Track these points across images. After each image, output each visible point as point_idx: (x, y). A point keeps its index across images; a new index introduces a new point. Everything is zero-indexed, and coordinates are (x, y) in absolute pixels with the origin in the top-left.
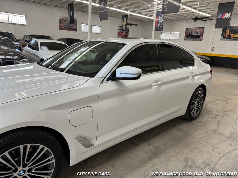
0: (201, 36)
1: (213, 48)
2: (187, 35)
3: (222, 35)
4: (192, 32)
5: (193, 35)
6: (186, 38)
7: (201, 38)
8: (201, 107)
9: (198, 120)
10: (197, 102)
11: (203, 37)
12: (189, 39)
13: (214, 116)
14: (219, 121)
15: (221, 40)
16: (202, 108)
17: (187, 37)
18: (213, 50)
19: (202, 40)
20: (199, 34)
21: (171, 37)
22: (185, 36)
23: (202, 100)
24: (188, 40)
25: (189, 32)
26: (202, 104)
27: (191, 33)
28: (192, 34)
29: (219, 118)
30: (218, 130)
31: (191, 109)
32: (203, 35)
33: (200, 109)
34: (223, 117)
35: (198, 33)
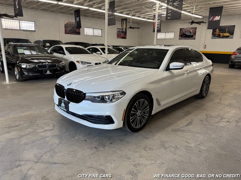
0: (194, 35)
1: (205, 46)
2: (181, 35)
3: (212, 34)
4: (185, 32)
5: (187, 35)
6: (180, 37)
7: (194, 37)
10: (206, 85)
11: (195, 36)
12: (183, 38)
13: (216, 96)
14: (220, 98)
15: (212, 38)
16: (208, 90)
17: (181, 37)
18: (205, 48)
19: (195, 39)
20: (192, 34)
21: (166, 37)
22: (179, 36)
23: (209, 84)
24: (182, 39)
25: (182, 32)
26: (209, 87)
27: (184, 33)
28: (186, 33)
29: (219, 97)
30: (221, 102)
31: (203, 90)
32: (195, 34)
34: (222, 96)
35: (191, 33)
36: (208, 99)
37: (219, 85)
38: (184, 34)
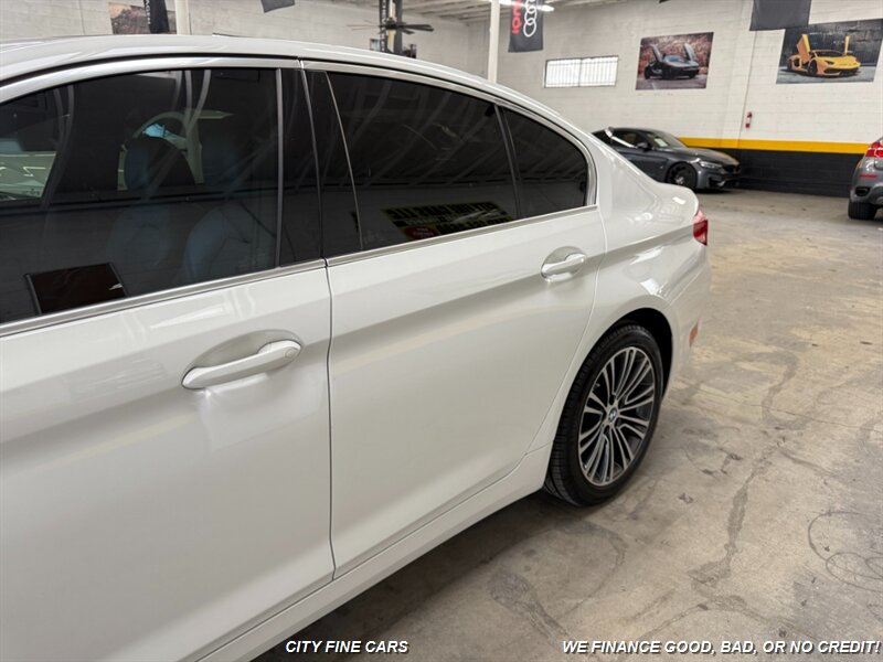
0: (702, 69)
1: (750, 116)
2: (648, 69)
3: (782, 63)
4: (664, 55)
5: (669, 67)
6: (642, 79)
7: (700, 77)
8: (646, 423)
9: (626, 502)
10: (621, 405)
11: (706, 73)
12: (653, 84)
13: (714, 464)
14: (742, 496)
15: (779, 82)
16: (651, 431)
17: (647, 77)
18: (748, 126)
19: (704, 86)
20: (693, 63)
21: (583, 79)
22: (639, 72)
23: (652, 387)
24: (651, 88)
25: (652, 56)
26: (653, 412)
27: (661, 60)
28: (667, 61)
29: (741, 474)
31: (581, 450)
32: (707, 65)
33: (642, 435)
34: (764, 463)
35: (687, 58)
36: (634, 517)
37: (769, 341)
38: (659, 65)
